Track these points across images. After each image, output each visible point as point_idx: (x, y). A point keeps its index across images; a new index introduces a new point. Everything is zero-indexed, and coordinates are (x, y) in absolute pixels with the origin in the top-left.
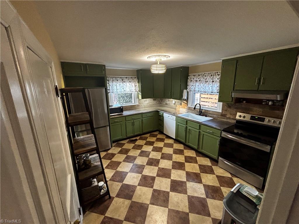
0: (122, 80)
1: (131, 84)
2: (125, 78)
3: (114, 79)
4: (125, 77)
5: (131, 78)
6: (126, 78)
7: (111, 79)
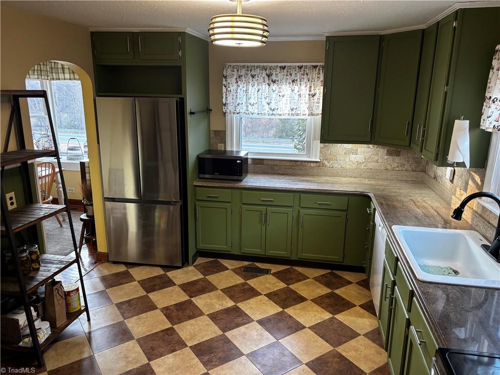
0: (269, 76)
1: (297, 88)
2: (278, 70)
3: (243, 72)
4: (280, 65)
5: (300, 67)
6: (283, 68)
7: (235, 73)
